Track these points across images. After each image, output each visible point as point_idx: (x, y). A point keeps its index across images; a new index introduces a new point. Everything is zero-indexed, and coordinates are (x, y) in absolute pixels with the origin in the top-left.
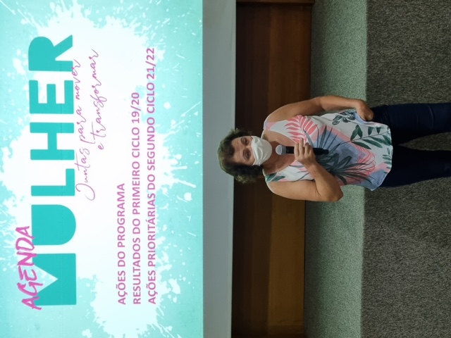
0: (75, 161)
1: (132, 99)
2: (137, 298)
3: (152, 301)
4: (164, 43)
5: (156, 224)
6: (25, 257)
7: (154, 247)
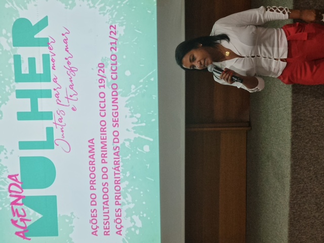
0: (53, 121)
1: (99, 68)
2: (107, 231)
3: (119, 233)
4: (124, 20)
5: (121, 171)
6: (16, 198)
7: (120, 190)
